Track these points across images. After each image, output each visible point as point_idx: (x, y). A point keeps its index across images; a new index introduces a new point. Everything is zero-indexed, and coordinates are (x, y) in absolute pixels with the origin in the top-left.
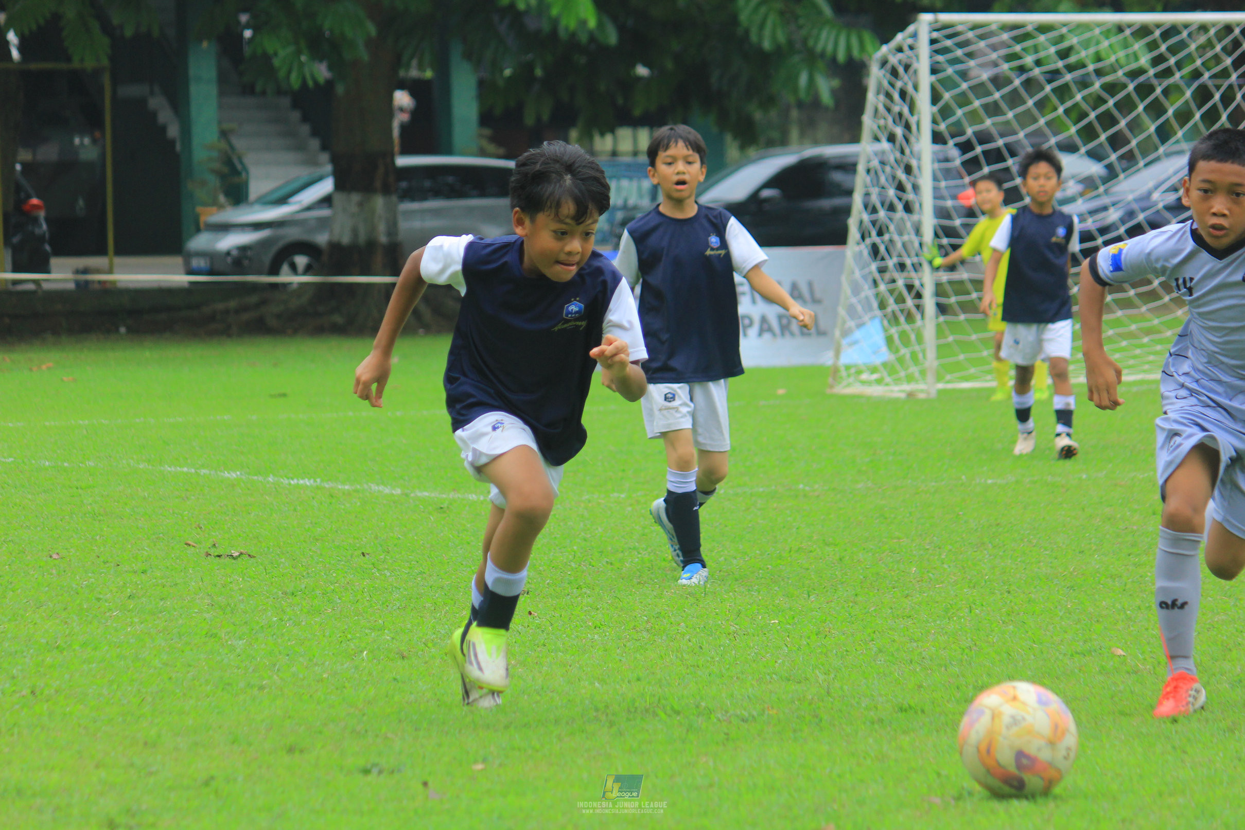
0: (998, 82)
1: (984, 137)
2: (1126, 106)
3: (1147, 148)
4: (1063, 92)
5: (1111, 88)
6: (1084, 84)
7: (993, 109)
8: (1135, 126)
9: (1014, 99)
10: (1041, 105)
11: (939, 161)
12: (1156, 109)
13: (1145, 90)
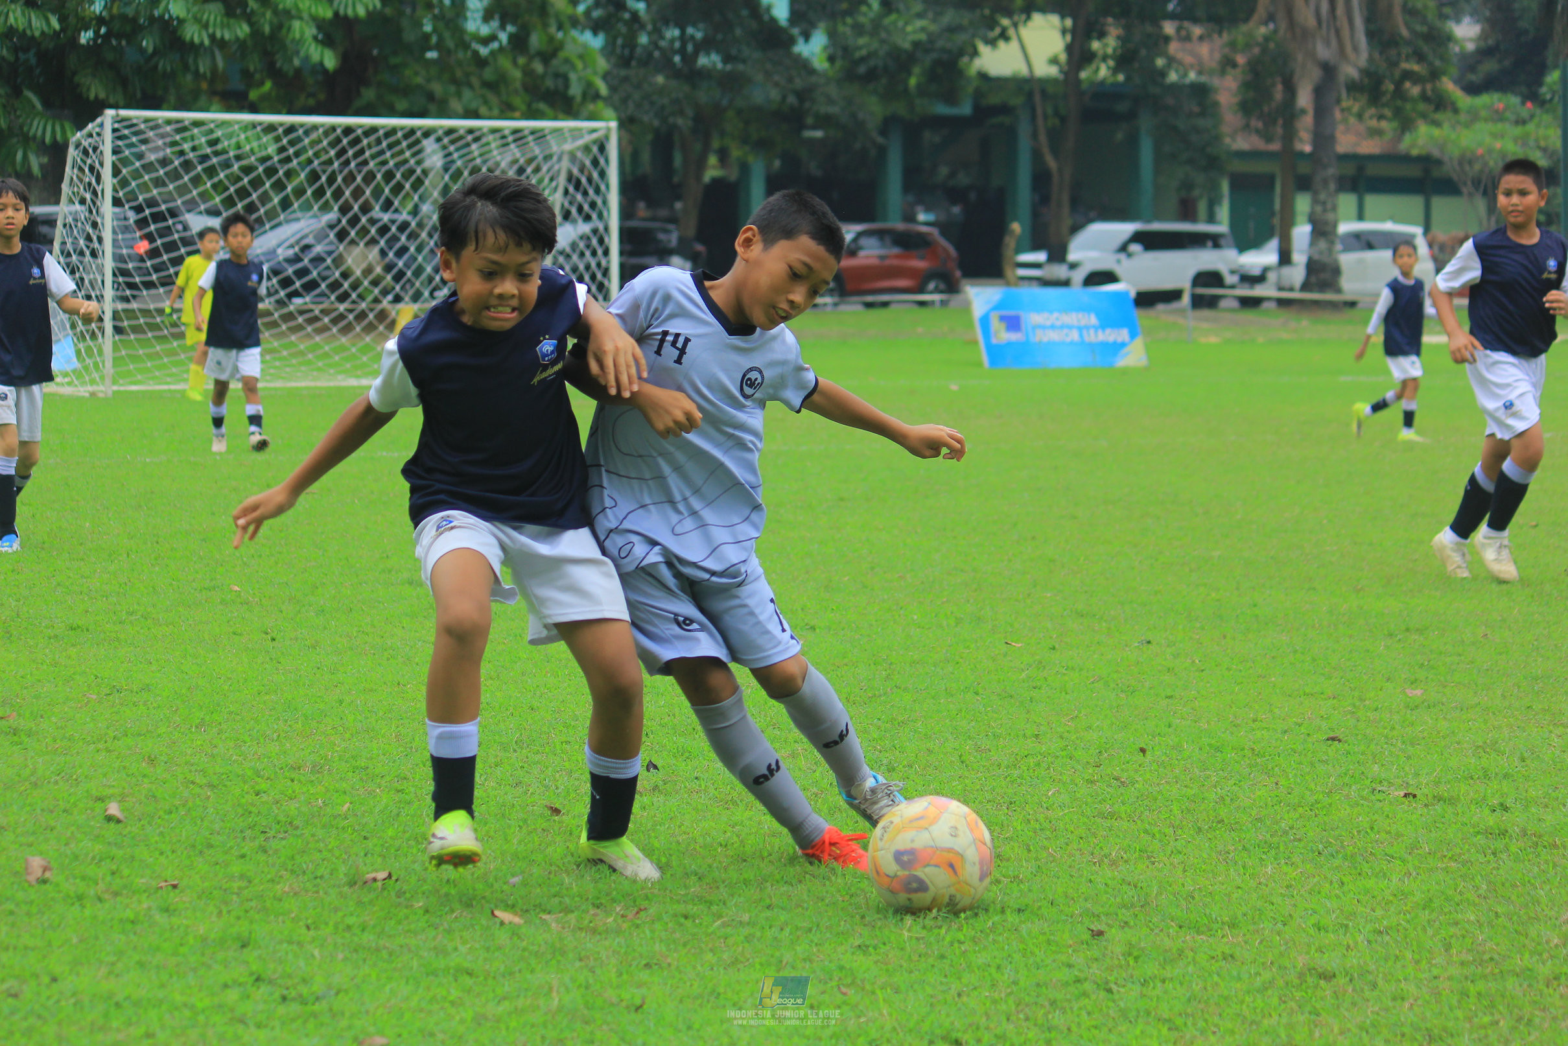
0: (164, 162)
1: (152, 203)
2: (256, 183)
3: (271, 215)
4: (211, 172)
5: (247, 170)
6: (227, 165)
7: (159, 183)
8: (265, 198)
9: (175, 176)
10: (196, 181)
11: (119, 219)
12: (279, 186)
13: (271, 171)
